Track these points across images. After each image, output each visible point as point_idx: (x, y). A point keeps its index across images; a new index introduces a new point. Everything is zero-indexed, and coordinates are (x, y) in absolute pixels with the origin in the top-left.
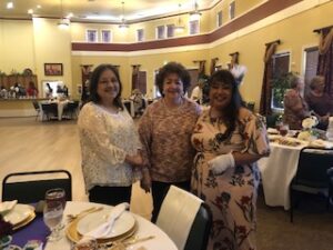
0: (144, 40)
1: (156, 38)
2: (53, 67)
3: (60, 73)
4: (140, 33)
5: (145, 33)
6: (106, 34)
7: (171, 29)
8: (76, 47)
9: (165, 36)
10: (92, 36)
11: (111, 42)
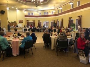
0: (41, 15)
1: (44, 15)
2: (21, 21)
3: (22, 22)
4: (40, 13)
5: (41, 13)
6: (32, 14)
7: (47, 13)
8: (26, 16)
9: (46, 14)
10: (29, 14)
11: (33, 15)
